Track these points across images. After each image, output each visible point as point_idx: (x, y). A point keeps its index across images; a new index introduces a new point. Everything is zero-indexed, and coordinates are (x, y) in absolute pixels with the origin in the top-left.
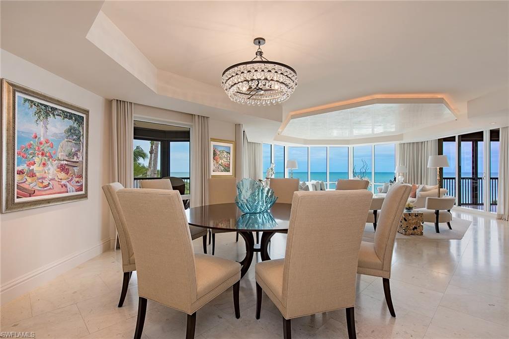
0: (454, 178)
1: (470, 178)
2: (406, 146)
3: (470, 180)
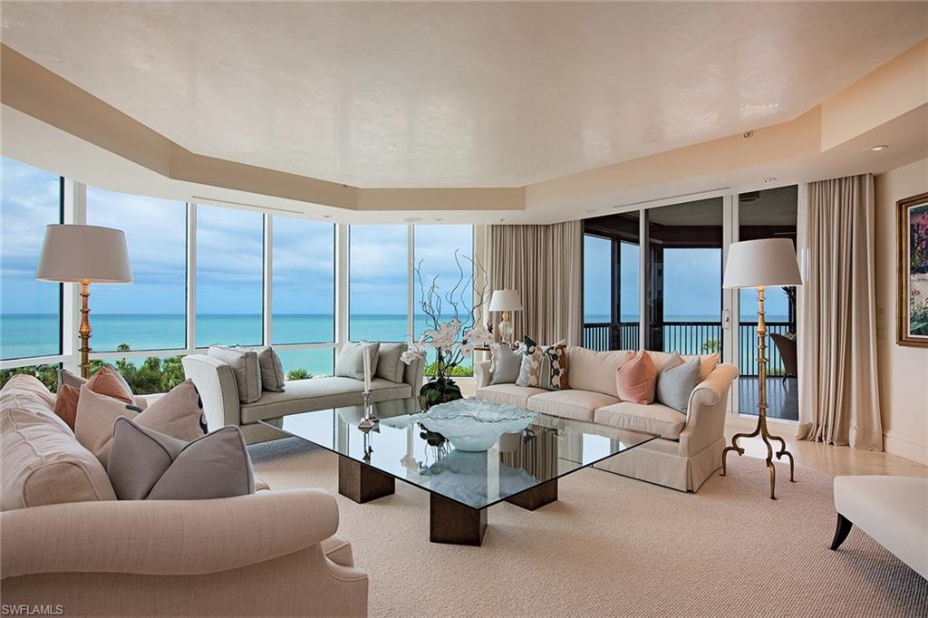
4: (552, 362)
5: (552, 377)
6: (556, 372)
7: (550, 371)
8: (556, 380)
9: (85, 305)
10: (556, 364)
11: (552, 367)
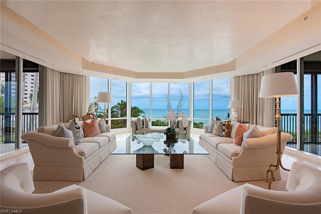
0: (296, 115)
1: (309, 115)
2: (241, 78)
3: (308, 117)
4: (222, 127)
5: (222, 132)
6: (224, 130)
7: (221, 130)
8: (224, 133)
9: (105, 107)
10: (224, 128)
11: (222, 128)
